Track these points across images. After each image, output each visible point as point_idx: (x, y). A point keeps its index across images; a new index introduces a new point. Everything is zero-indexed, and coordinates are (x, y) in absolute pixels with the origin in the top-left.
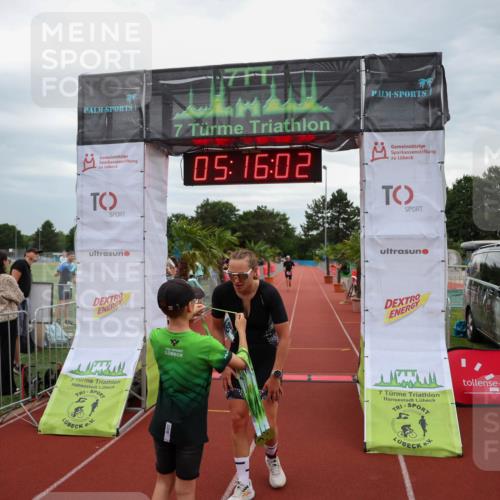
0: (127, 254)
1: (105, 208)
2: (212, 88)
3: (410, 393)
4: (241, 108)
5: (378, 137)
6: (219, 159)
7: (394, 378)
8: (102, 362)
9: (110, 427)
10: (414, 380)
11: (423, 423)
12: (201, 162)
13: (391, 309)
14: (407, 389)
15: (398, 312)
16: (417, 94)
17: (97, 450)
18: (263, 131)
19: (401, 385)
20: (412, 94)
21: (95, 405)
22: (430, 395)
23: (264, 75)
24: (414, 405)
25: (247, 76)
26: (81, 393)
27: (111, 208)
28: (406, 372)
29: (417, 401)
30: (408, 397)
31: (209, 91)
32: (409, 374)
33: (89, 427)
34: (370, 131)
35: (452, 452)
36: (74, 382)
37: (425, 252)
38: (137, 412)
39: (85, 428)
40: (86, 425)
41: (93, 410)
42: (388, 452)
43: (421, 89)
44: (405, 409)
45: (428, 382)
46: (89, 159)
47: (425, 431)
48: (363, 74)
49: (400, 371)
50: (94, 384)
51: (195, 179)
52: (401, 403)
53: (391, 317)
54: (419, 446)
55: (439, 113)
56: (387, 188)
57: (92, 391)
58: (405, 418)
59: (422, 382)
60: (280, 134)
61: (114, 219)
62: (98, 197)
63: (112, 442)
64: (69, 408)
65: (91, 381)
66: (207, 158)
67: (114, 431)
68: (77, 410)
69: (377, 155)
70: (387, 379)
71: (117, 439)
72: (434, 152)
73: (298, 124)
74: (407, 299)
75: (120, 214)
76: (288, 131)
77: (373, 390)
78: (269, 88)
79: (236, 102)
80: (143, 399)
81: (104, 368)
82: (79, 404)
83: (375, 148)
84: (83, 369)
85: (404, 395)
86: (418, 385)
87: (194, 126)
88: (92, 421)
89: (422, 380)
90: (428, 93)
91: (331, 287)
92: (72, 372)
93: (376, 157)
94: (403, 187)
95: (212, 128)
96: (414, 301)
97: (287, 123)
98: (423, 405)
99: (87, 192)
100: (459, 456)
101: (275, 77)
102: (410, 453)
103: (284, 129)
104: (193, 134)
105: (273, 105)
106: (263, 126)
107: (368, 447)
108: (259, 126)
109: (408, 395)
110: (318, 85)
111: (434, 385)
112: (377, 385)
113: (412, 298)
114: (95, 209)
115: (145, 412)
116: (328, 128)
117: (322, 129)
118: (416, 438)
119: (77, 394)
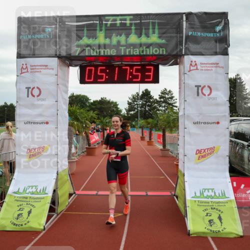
0: (47, 123)
1: (34, 96)
2: (98, 28)
3: (212, 202)
4: (115, 40)
5: (193, 58)
6: (100, 69)
7: (202, 193)
8: (32, 187)
9: (40, 224)
10: (213, 195)
11: (220, 218)
12: (90, 71)
13: (199, 155)
14: (210, 200)
15: (203, 157)
16: (214, 35)
17: (33, 239)
18: (127, 54)
19: (206, 198)
20: (211, 35)
21: (30, 212)
22: (222, 203)
23: (128, 22)
24: (214, 208)
25: (118, 22)
26: (20, 205)
27: (38, 96)
28: (208, 190)
29: (215, 206)
30: (210, 204)
31: (96, 30)
32: (210, 191)
33: (27, 226)
34: (188, 55)
35: (238, 235)
36: (16, 198)
37: (218, 123)
38: (53, 215)
39: (24, 226)
40: (25, 224)
41: (29, 215)
42: (202, 235)
43: (216, 32)
44: (209, 211)
45: (221, 195)
46: (24, 67)
47: (221, 223)
48: (185, 23)
49: (205, 189)
50: (28, 200)
51: (87, 80)
52: (206, 207)
53: (199, 159)
54: (219, 231)
55: (226, 46)
56: (198, 87)
57: (27, 204)
58: (210, 216)
59: (218, 195)
60: (137, 56)
61: (40, 102)
62: (30, 90)
63: (42, 234)
64: (14, 214)
65: (27, 198)
66: (93, 68)
67: (42, 228)
68: (19, 215)
69: (192, 68)
70: (198, 194)
71: (44, 232)
72: (223, 68)
73: (148, 50)
74: (208, 149)
75: (43, 100)
76: (142, 54)
77: (191, 200)
78: (131, 29)
79: (112, 36)
80: (56, 207)
81: (34, 190)
82: (20, 212)
83: (191, 64)
84: (21, 191)
85: (208, 203)
86: (215, 197)
87: (87, 49)
88: (28, 222)
89: (217, 195)
90: (220, 35)
91: (145, 143)
92: (15, 193)
93: (191, 69)
94: (207, 86)
95: (98, 51)
96: (212, 150)
97: (141, 49)
98: (219, 208)
99: (23, 87)
100: (241, 237)
101: (134, 23)
102: (214, 235)
103: (140, 53)
104: (87, 54)
105: (133, 39)
106: (128, 50)
107: (191, 233)
108: (125, 50)
109: (210, 203)
110: (159, 29)
111: (224, 197)
112: (192, 197)
113: (211, 149)
114: (28, 96)
115: (58, 215)
116: (165, 53)
117: (161, 53)
118: (217, 227)
119: (18, 206)
